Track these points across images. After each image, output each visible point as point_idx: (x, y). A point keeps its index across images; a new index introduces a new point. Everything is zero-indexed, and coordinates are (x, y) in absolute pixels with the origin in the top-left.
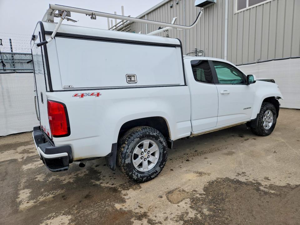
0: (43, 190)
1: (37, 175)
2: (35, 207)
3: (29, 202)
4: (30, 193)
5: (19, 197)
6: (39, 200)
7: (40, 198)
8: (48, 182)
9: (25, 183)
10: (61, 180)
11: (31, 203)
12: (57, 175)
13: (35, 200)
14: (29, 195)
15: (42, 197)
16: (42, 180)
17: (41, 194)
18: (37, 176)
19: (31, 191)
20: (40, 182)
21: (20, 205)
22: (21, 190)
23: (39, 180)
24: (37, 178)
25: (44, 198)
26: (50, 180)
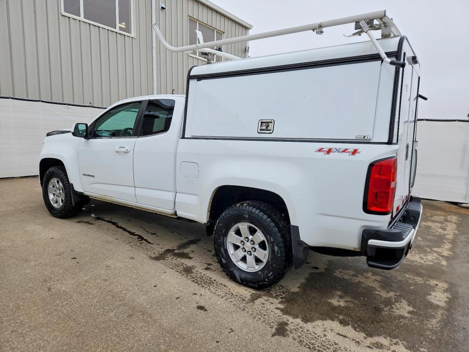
0: (412, 287)
1: (406, 318)
2: (431, 277)
3: (436, 286)
4: (430, 295)
5: (447, 298)
6: (423, 280)
7: (420, 281)
8: (398, 294)
9: (433, 317)
10: (380, 282)
11: (433, 282)
12: (376, 294)
13: (428, 282)
14: (433, 294)
15: (417, 280)
16: (404, 303)
17: (416, 284)
18: (407, 315)
19: (428, 297)
20: (408, 302)
21: (447, 288)
22: (442, 308)
23: (409, 305)
24: (409, 312)
25: (416, 278)
26: (392, 294)
